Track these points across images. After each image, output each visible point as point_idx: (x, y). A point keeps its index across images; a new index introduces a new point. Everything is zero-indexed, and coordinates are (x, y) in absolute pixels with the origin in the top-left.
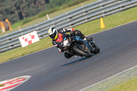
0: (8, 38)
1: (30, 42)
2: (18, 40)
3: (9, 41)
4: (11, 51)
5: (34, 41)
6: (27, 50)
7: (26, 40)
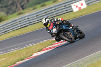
0: (63, 5)
1: (80, 8)
2: (71, 6)
3: (64, 7)
4: (66, 14)
5: (82, 7)
6: (78, 14)
7: (77, 7)
